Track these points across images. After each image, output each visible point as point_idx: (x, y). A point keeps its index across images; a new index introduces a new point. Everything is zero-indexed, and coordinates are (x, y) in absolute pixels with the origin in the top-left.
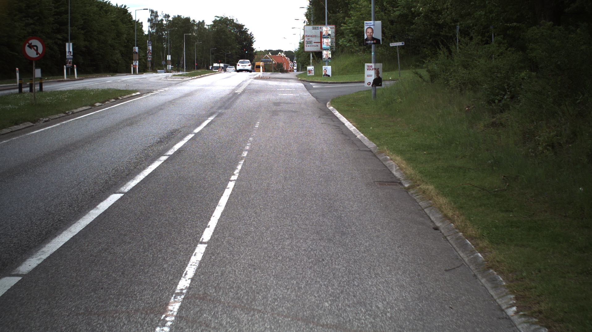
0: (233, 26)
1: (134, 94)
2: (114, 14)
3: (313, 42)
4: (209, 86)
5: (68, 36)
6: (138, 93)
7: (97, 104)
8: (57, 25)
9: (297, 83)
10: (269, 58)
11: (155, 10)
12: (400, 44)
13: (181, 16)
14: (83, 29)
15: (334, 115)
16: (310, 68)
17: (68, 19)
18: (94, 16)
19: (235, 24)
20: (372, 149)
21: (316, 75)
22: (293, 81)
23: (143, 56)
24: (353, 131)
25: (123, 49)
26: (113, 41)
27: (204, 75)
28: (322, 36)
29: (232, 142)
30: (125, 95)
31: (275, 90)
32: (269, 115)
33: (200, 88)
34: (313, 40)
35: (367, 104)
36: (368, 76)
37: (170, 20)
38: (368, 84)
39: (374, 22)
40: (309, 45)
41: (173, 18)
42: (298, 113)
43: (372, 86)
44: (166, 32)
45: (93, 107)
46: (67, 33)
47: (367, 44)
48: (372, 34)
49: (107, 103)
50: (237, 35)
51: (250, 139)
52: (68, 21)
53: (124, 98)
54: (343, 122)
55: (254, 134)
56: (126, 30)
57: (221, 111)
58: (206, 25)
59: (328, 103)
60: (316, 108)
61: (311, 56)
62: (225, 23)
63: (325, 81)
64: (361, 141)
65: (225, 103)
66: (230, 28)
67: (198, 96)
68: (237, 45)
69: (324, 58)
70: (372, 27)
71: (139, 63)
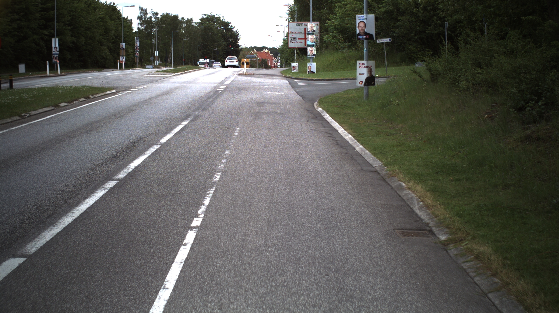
0: (220, 24)
1: (108, 92)
2: (102, 11)
3: (297, 38)
4: (191, 83)
5: (54, 32)
6: (114, 91)
7: (63, 104)
8: (44, 21)
9: (282, 80)
10: (254, 55)
11: (144, 8)
12: (387, 40)
13: (169, 14)
14: (69, 25)
15: (324, 119)
17: (54, 15)
18: (82, 12)
19: (222, 21)
20: (378, 169)
21: (300, 71)
22: (277, 78)
24: (349, 141)
25: (111, 45)
26: (101, 37)
27: (188, 71)
28: (306, 32)
29: (204, 157)
30: (98, 94)
31: (258, 87)
32: (251, 118)
33: (181, 85)
34: (298, 36)
36: (360, 74)
37: (158, 18)
38: (360, 83)
39: (367, 16)
40: (294, 41)
41: (161, 15)
42: (284, 116)
43: (364, 85)
44: (155, 29)
45: (56, 107)
46: (54, 29)
47: (360, 39)
48: (364, 28)
49: (75, 102)
50: (223, 32)
51: (226, 153)
52: (54, 17)
53: (96, 96)
54: (335, 128)
55: (232, 146)
56: (114, 26)
57: (198, 113)
58: (194, 23)
59: (316, 103)
60: (303, 109)
61: (295, 53)
62: (211, 21)
63: (310, 78)
64: (362, 156)
65: (203, 103)
66: (216, 26)
67: (177, 94)
68: (223, 41)
69: (309, 54)
70: (365, 21)
71: (126, 58)
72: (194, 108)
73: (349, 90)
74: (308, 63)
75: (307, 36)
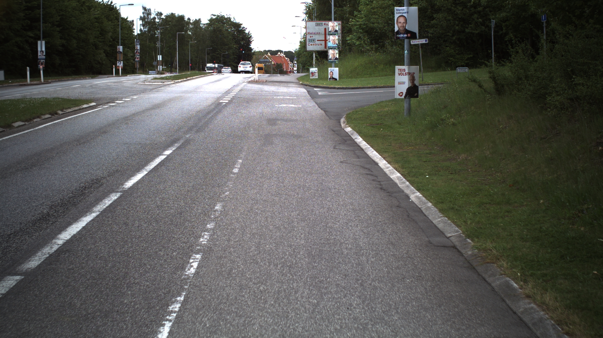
0: (230, 25)
1: (85, 106)
2: (98, 11)
3: (316, 40)
4: (190, 92)
6: (93, 104)
8: (28, 21)
9: (299, 89)
10: (268, 59)
11: (148, 8)
12: (423, 41)
13: (175, 14)
14: (58, 26)
15: (356, 143)
16: (313, 70)
17: (40, 14)
18: (73, 11)
19: (232, 22)
20: (456, 242)
21: (320, 78)
22: (294, 85)
23: (132, 57)
24: (397, 182)
25: (108, 49)
26: (96, 39)
27: (192, 78)
28: (327, 33)
29: (181, 217)
30: (70, 108)
31: (271, 98)
32: (258, 143)
33: (179, 95)
34: (317, 37)
35: (400, 124)
36: (400, 83)
37: (163, 18)
38: (399, 94)
39: (408, 9)
40: (312, 43)
41: (165, 16)
42: (302, 139)
43: (405, 97)
44: (159, 31)
45: (8, 128)
47: (399, 38)
48: (404, 25)
49: (35, 120)
50: (234, 34)
51: (216, 208)
52: (40, 16)
53: (67, 112)
54: (373, 159)
55: (227, 193)
56: (111, 28)
57: (189, 137)
58: (202, 24)
59: (342, 120)
60: (327, 129)
61: (314, 56)
62: (221, 22)
63: (332, 86)
64: (422, 212)
65: (200, 120)
66: (226, 27)
67: (170, 108)
68: (234, 44)
69: (330, 58)
70: (405, 15)
71: (123, 63)
72: (187, 129)
73: (382, 102)
74: (329, 68)
75: (328, 37)
